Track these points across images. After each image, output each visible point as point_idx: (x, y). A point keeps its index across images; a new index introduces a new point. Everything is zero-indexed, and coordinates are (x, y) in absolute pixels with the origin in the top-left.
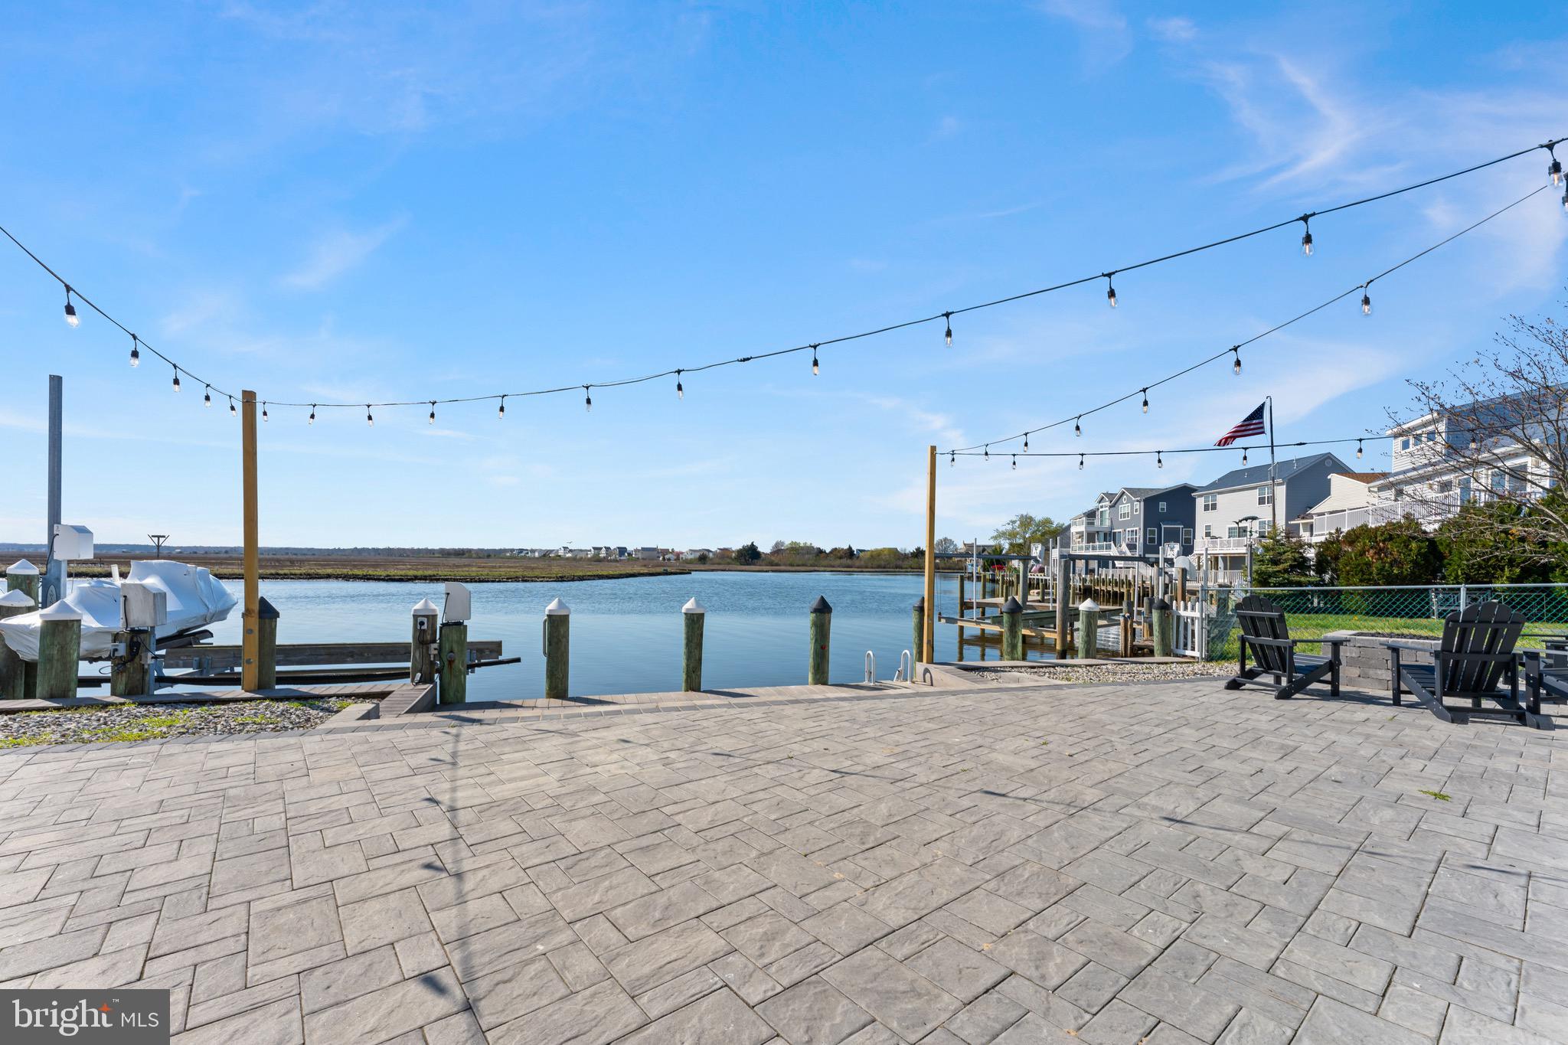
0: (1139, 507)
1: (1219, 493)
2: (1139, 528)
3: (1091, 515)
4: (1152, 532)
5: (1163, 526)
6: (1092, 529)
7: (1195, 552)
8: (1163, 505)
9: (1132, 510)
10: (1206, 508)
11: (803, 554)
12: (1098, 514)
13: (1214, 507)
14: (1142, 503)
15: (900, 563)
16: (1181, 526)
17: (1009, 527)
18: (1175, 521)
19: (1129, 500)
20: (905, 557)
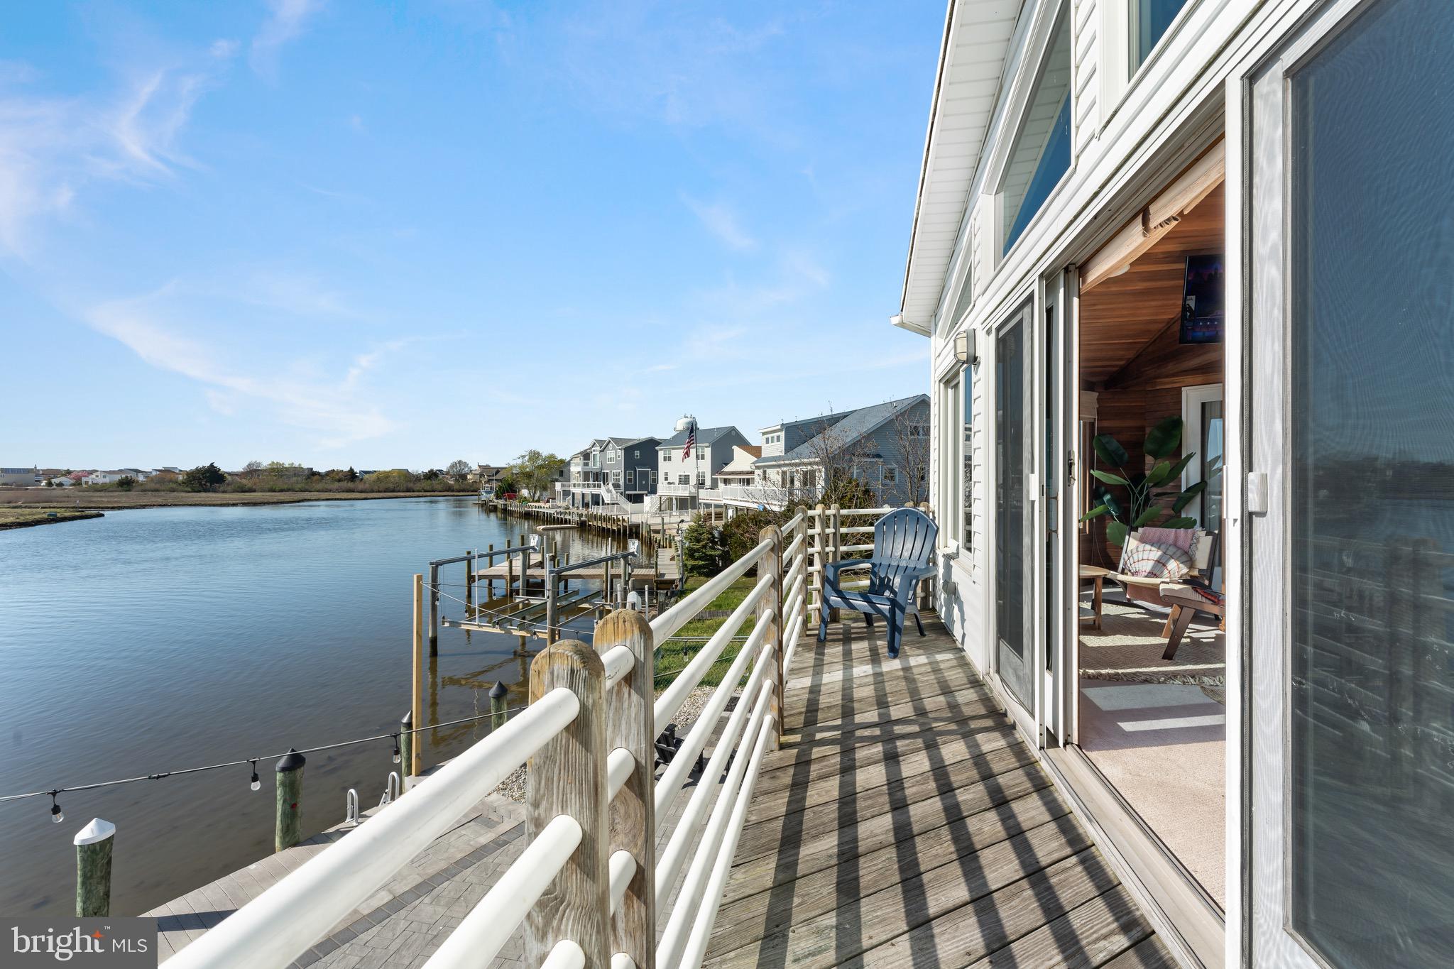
0: (621, 453)
1: (673, 449)
2: (621, 470)
3: (586, 455)
4: (630, 474)
5: (637, 470)
6: (587, 469)
7: (658, 494)
8: (637, 453)
9: (616, 456)
10: (665, 460)
11: (289, 477)
12: (591, 456)
13: (670, 459)
14: (623, 451)
15: (411, 485)
16: (649, 470)
17: (519, 462)
18: (644, 465)
19: (614, 448)
20: (417, 478)
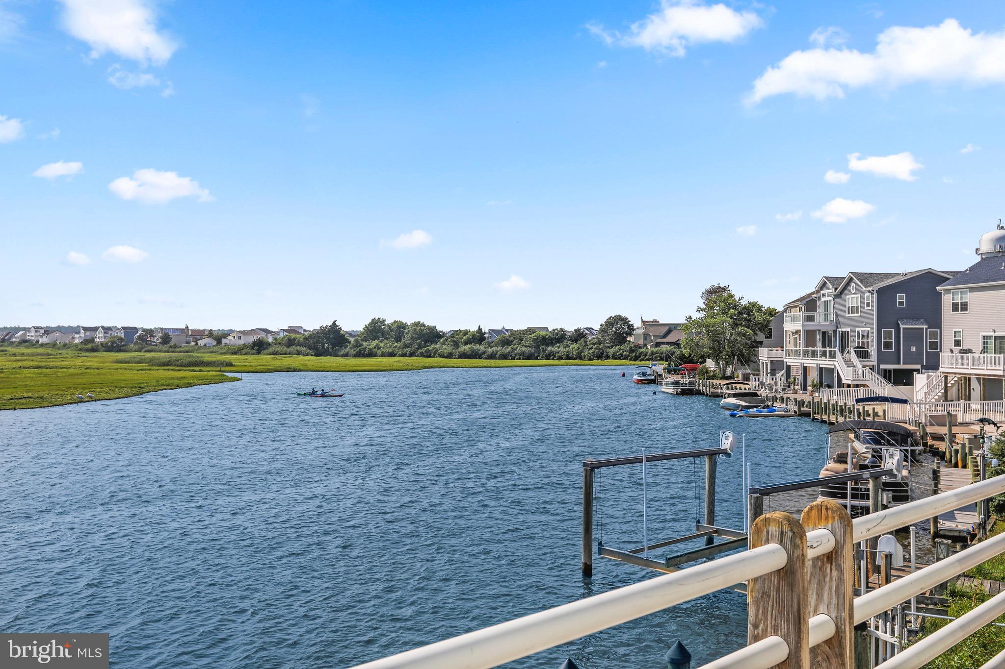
0: (872, 300)
1: (971, 290)
2: (871, 328)
3: (810, 304)
4: (889, 335)
5: (902, 327)
6: (811, 326)
7: (941, 370)
8: (901, 298)
9: (862, 304)
10: (955, 309)
12: (819, 304)
13: (964, 308)
14: (875, 295)
16: (925, 327)
18: (915, 318)
19: (858, 291)
